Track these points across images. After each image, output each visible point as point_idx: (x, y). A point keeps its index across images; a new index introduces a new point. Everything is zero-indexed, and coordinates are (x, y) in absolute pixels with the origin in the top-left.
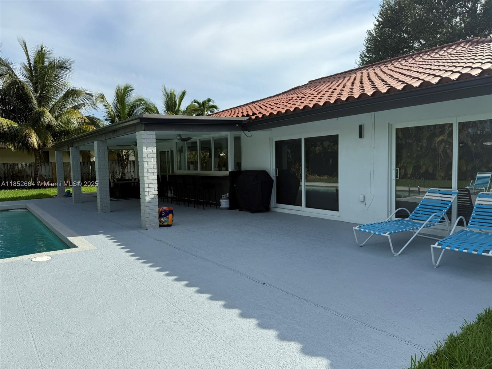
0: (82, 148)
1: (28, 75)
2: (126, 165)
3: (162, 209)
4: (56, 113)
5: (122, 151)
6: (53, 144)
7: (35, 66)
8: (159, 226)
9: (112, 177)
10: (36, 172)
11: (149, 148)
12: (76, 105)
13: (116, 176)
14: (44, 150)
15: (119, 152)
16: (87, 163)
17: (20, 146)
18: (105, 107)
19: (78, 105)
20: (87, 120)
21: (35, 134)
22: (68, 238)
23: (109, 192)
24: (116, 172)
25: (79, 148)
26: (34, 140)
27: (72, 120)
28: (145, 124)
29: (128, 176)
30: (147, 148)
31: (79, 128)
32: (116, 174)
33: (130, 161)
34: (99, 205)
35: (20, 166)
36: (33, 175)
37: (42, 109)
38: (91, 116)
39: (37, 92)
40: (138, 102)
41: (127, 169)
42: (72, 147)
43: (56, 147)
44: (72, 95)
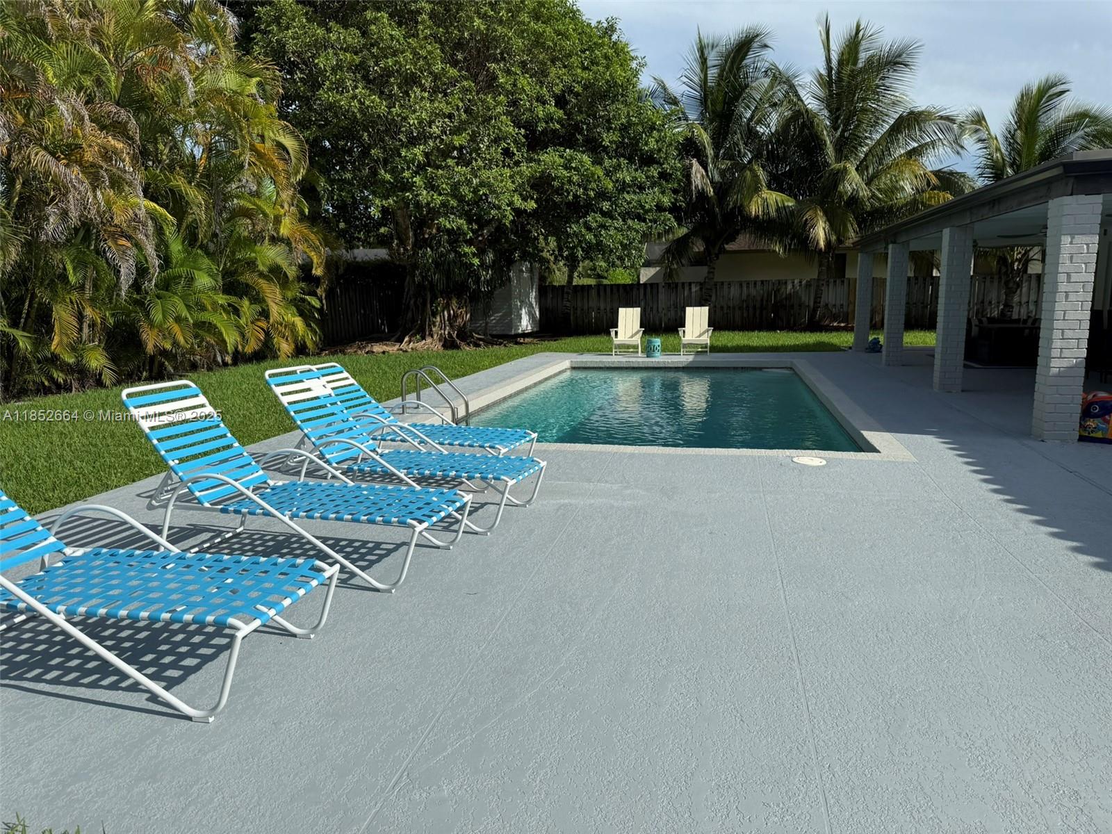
0: (915, 246)
1: (822, 95)
2: (1019, 285)
3: (1094, 396)
4: (871, 171)
5: (1012, 250)
6: (857, 239)
7: (839, 72)
8: (1078, 437)
9: (980, 313)
10: (817, 298)
11: (1079, 239)
12: (914, 148)
13: (989, 310)
14: (836, 252)
15: (1004, 254)
16: (925, 280)
17: (795, 245)
18: (980, 145)
19: (920, 146)
20: (934, 180)
21: (824, 219)
22: (862, 432)
23: (963, 345)
24: (990, 302)
25: (908, 244)
26: (820, 232)
27: (902, 183)
28: (1076, 177)
29: (1019, 311)
30: (1073, 238)
31: (915, 200)
32: (989, 308)
33: (1030, 276)
34: (937, 374)
35: (790, 287)
36: (812, 304)
37: (842, 164)
38: (945, 170)
39: (836, 129)
40: (1073, 121)
41: (1020, 295)
42: (894, 242)
43: (862, 245)
44: (909, 125)
